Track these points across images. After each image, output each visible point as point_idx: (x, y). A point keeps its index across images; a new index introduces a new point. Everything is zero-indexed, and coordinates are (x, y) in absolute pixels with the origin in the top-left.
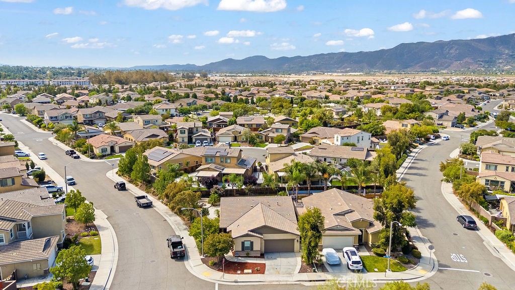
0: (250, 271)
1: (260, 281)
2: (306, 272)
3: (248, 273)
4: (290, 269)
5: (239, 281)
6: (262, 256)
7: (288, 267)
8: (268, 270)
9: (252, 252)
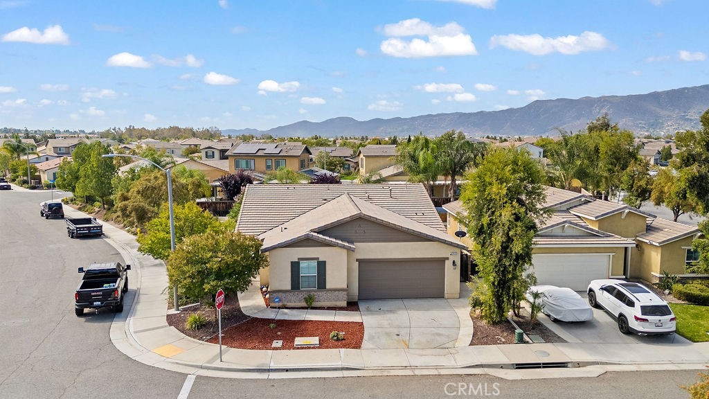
0: (315, 340)
1: (345, 365)
2: (495, 343)
3: (308, 347)
4: (439, 335)
5: (273, 366)
6: (352, 306)
7: (435, 331)
8: (371, 338)
9: (322, 294)
